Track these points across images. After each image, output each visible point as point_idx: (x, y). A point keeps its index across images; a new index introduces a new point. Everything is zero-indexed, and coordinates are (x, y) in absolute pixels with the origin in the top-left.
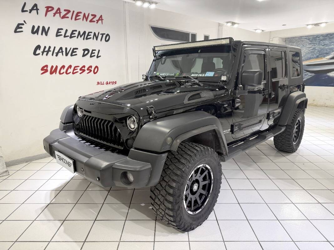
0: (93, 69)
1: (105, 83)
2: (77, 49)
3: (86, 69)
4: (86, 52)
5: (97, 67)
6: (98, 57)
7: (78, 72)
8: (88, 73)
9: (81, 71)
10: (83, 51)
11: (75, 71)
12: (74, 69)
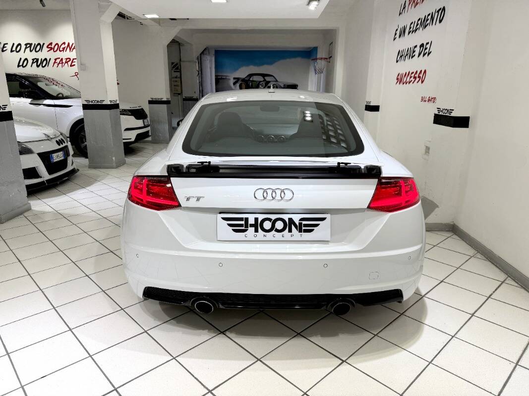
0: (421, 76)
1: (427, 100)
2: (416, 47)
3: (417, 76)
4: (422, 48)
5: (425, 71)
6: (429, 54)
7: (412, 81)
8: (418, 82)
9: (414, 80)
10: (419, 48)
11: (411, 79)
12: (411, 77)
